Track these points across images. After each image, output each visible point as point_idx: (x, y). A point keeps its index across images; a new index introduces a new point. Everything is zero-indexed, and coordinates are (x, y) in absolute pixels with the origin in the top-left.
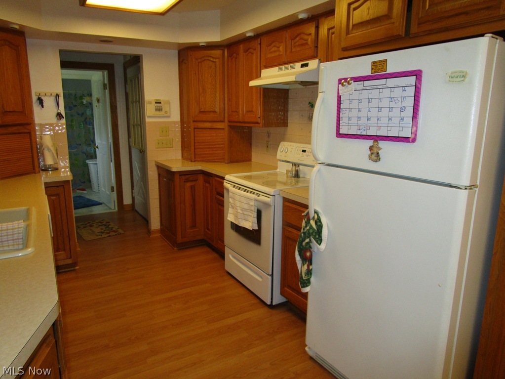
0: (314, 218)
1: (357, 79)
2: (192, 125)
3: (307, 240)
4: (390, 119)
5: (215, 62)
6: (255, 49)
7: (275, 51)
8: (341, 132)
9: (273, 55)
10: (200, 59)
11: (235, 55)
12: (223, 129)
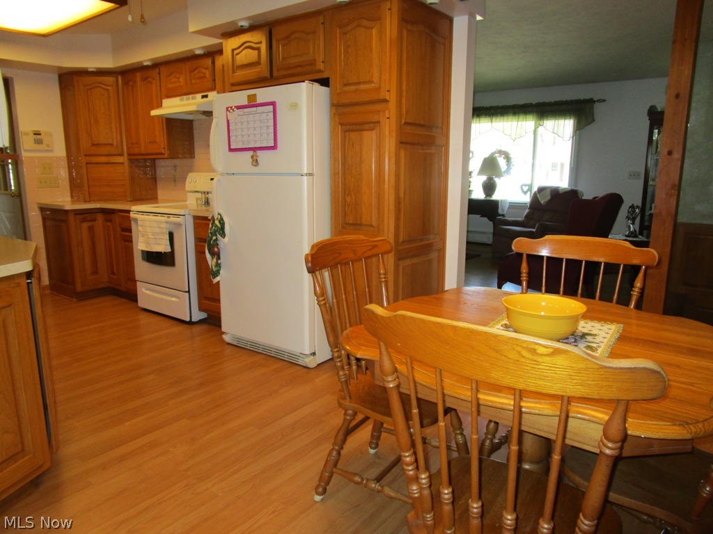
0: (217, 219)
1: (238, 108)
2: (83, 160)
3: (214, 238)
4: (261, 135)
5: (108, 90)
6: (154, 79)
7: (175, 82)
8: (232, 147)
9: (174, 85)
10: (90, 85)
11: (131, 83)
12: (123, 163)
